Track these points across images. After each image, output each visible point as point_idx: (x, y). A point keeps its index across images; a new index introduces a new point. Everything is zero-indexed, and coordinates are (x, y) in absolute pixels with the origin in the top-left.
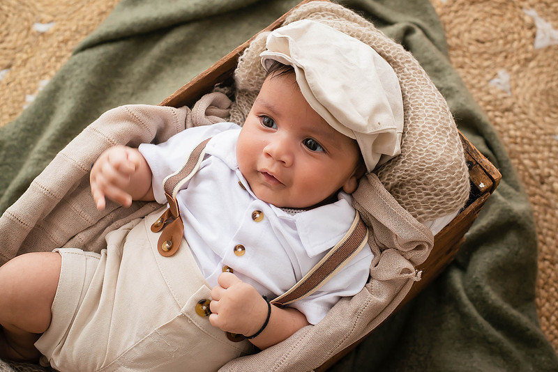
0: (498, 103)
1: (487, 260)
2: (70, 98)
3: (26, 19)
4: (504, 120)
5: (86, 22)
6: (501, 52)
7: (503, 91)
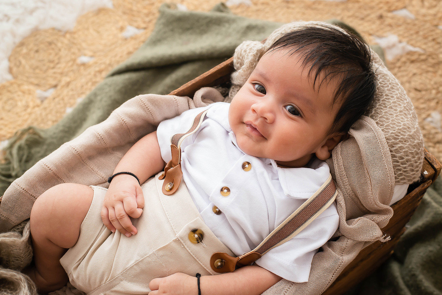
0: (431, 136)
1: (422, 254)
2: (99, 109)
3: (74, 54)
4: (436, 150)
5: (118, 58)
6: (433, 99)
7: (435, 128)
